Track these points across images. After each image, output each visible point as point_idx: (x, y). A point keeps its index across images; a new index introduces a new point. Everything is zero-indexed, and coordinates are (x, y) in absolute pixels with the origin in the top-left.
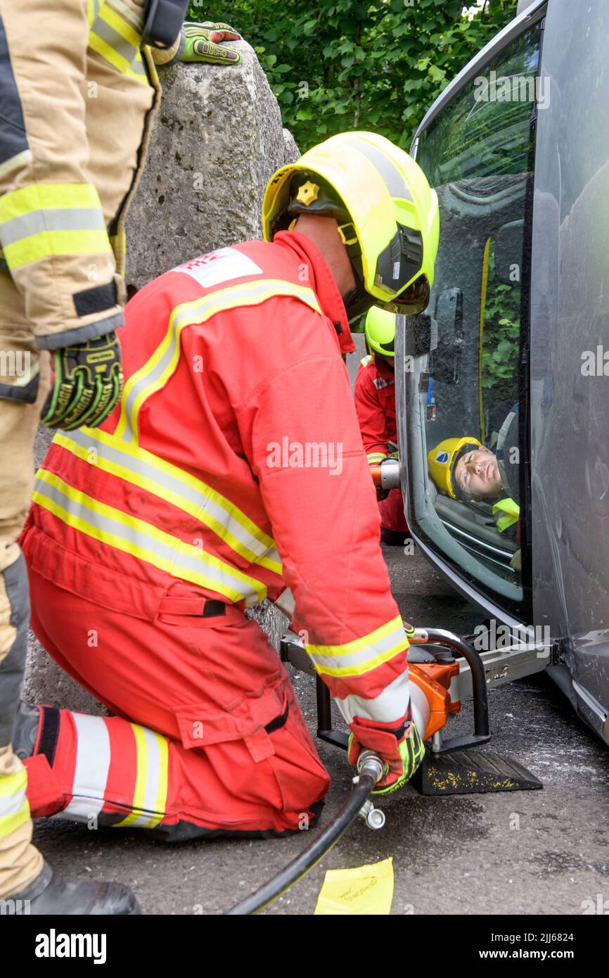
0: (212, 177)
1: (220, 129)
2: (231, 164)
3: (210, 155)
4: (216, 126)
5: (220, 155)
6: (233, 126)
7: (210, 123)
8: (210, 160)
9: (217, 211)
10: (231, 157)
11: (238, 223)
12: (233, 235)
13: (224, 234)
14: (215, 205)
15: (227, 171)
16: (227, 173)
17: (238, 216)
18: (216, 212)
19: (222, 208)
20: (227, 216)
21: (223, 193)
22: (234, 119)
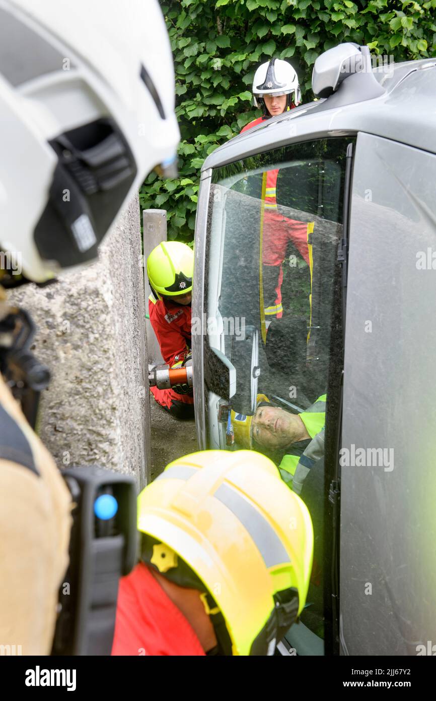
0: (70, 396)
1: (76, 347)
2: (90, 382)
3: (67, 374)
4: (73, 345)
5: (78, 374)
6: (92, 344)
7: (66, 342)
8: (66, 379)
9: (77, 430)
10: (90, 375)
11: (100, 441)
12: (95, 454)
13: (85, 453)
14: (75, 425)
15: (86, 390)
16: (86, 392)
17: (99, 434)
18: (75, 432)
19: (81, 427)
20: (88, 436)
21: (83, 411)
22: (92, 337)
